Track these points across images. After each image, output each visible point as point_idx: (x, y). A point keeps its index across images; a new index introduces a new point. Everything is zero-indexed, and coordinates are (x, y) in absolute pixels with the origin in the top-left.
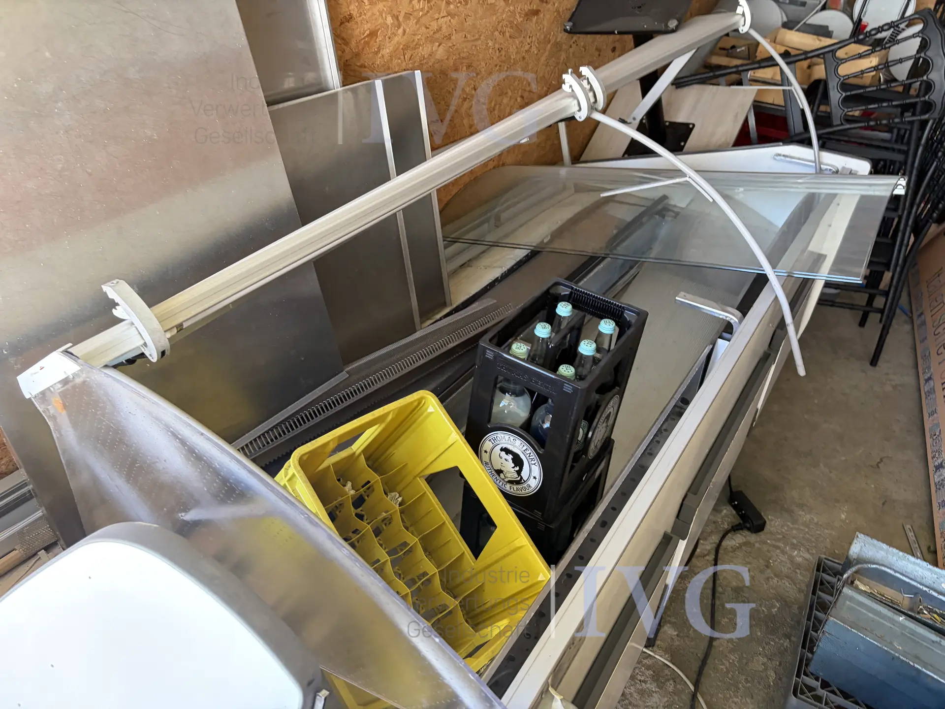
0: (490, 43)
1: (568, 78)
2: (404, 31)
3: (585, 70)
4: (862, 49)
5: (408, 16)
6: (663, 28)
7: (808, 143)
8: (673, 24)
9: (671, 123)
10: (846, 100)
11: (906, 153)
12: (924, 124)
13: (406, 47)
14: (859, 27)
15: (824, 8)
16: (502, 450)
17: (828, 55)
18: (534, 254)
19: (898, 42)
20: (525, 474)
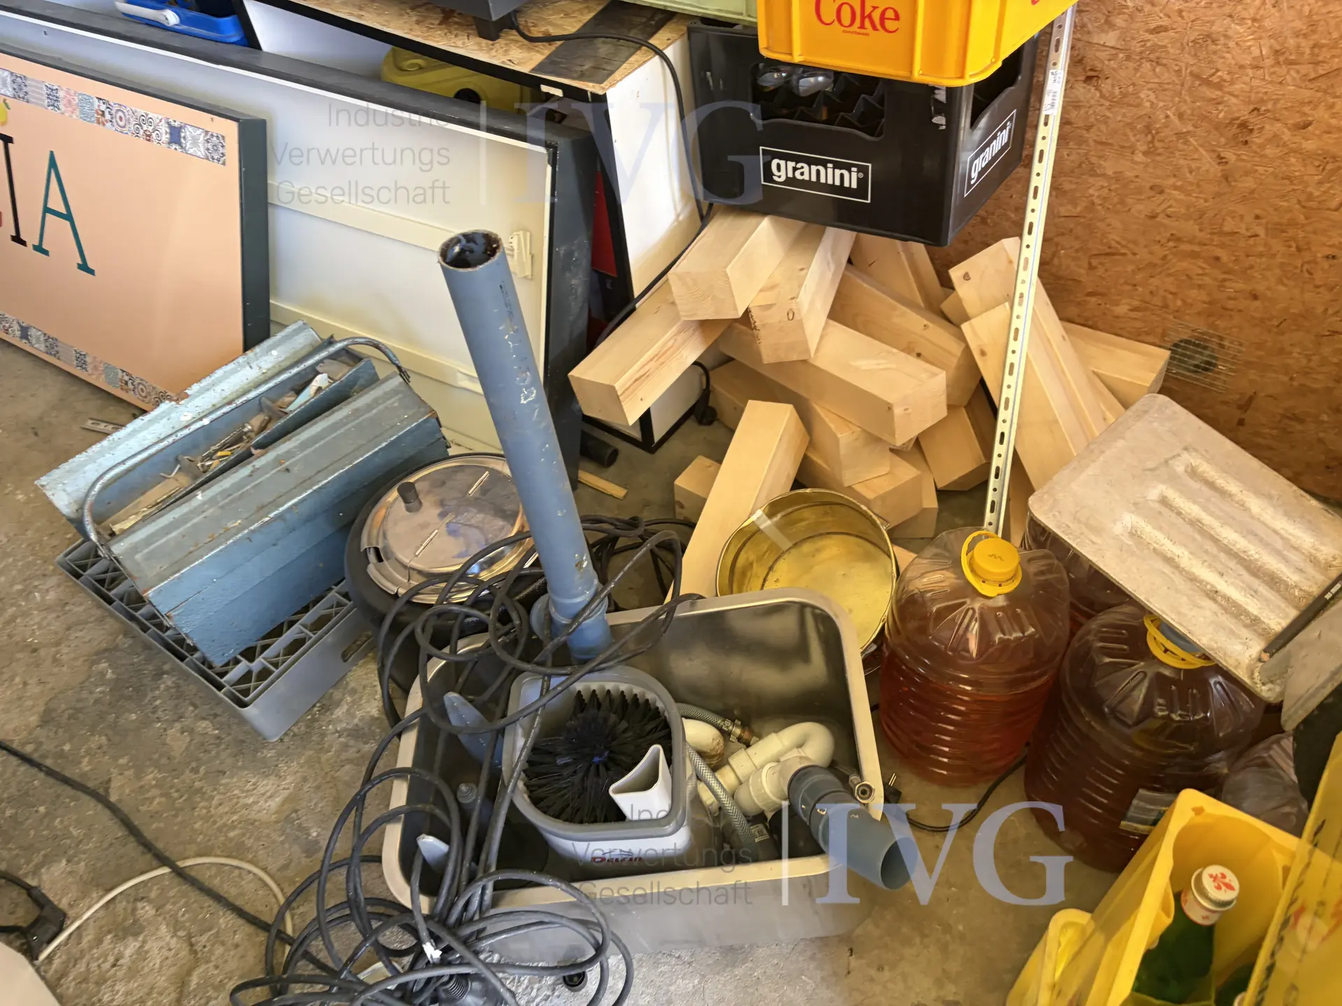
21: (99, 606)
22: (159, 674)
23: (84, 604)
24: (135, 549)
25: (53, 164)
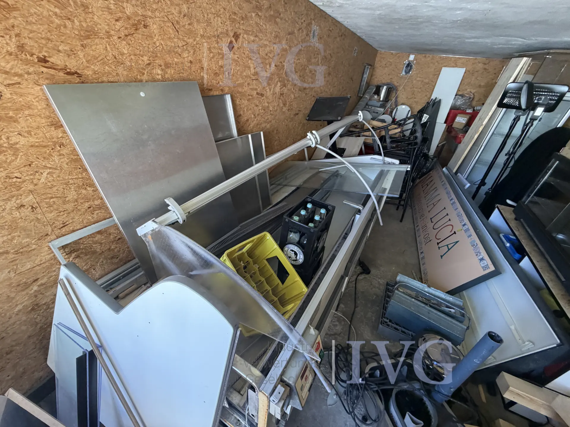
0: (283, 123)
1: (309, 134)
2: (257, 119)
3: (314, 132)
4: (396, 126)
5: (258, 115)
6: (336, 119)
7: (380, 155)
8: (339, 118)
9: (339, 148)
10: (392, 142)
11: (409, 158)
12: (415, 149)
13: (258, 125)
14: (394, 120)
15: (383, 114)
16: (291, 250)
17: (386, 128)
18: (298, 188)
19: (407, 124)
20: (298, 258)
21: (384, 290)
22: (378, 306)
23: (383, 288)
24: (398, 294)
25: (457, 242)
